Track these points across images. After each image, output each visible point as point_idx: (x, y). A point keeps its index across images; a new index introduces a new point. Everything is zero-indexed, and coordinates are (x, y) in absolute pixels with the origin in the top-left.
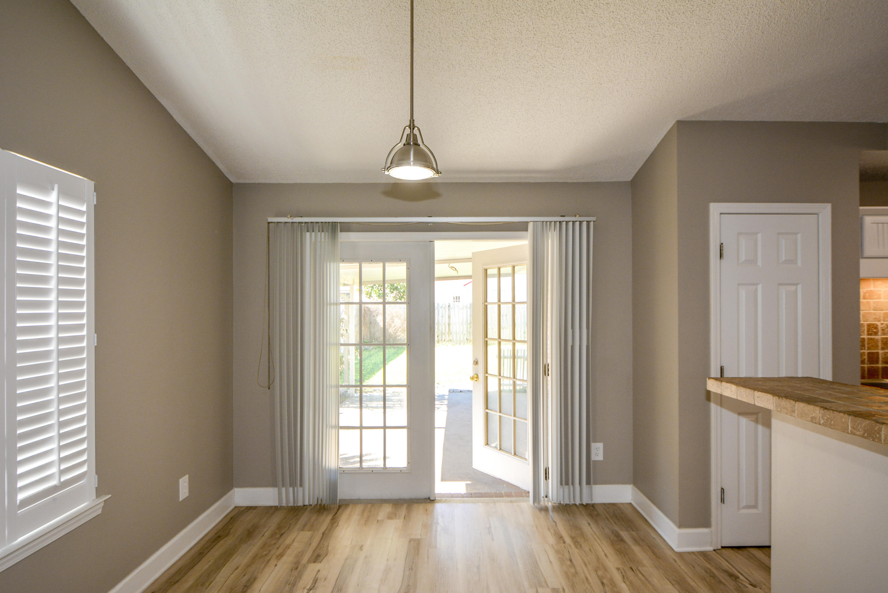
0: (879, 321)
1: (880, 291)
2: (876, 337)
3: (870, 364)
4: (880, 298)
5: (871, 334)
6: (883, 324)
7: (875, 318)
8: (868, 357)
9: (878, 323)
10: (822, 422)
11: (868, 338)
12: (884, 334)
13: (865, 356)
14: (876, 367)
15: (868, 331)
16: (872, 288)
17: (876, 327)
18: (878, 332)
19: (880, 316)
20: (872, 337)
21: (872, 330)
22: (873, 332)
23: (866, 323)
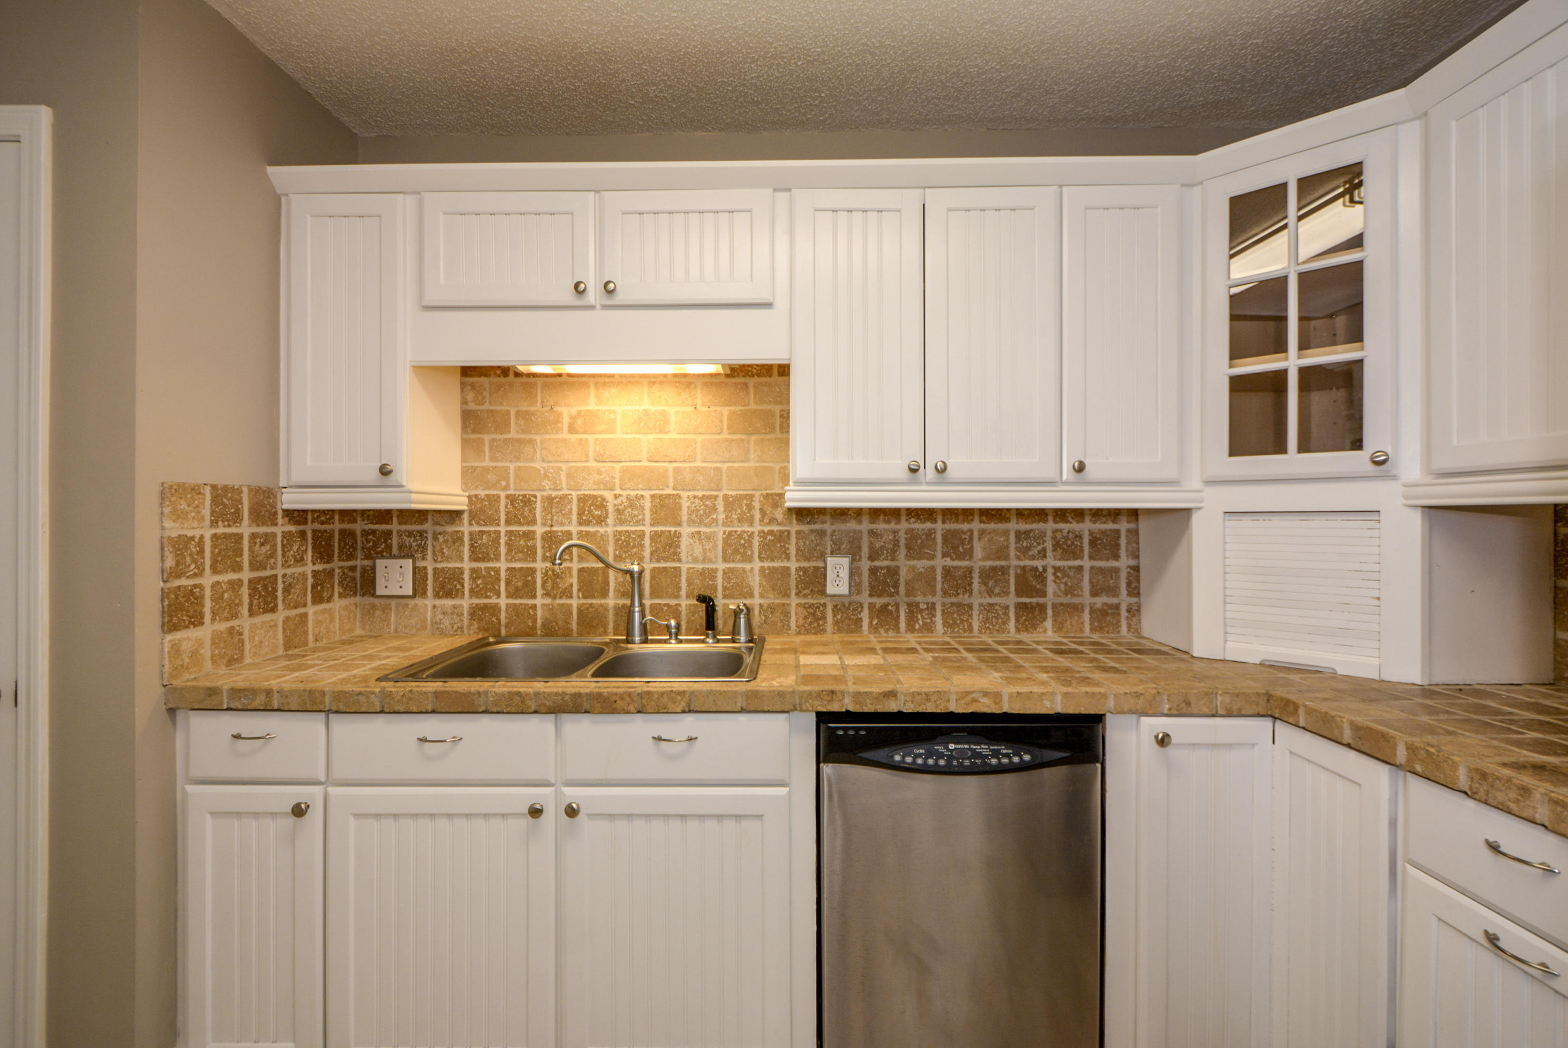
0: (612, 489)
1: (614, 412)
2: (601, 530)
3: (585, 597)
4: (613, 431)
5: (588, 523)
6: (620, 495)
7: (600, 482)
8: (580, 581)
9: (608, 495)
12: (621, 522)
13: (571, 576)
14: (602, 605)
15: (580, 514)
16: (592, 405)
17: (601, 504)
18: (606, 517)
19: (614, 478)
20: (591, 529)
21: (590, 511)
22: (594, 518)
23: (574, 495)
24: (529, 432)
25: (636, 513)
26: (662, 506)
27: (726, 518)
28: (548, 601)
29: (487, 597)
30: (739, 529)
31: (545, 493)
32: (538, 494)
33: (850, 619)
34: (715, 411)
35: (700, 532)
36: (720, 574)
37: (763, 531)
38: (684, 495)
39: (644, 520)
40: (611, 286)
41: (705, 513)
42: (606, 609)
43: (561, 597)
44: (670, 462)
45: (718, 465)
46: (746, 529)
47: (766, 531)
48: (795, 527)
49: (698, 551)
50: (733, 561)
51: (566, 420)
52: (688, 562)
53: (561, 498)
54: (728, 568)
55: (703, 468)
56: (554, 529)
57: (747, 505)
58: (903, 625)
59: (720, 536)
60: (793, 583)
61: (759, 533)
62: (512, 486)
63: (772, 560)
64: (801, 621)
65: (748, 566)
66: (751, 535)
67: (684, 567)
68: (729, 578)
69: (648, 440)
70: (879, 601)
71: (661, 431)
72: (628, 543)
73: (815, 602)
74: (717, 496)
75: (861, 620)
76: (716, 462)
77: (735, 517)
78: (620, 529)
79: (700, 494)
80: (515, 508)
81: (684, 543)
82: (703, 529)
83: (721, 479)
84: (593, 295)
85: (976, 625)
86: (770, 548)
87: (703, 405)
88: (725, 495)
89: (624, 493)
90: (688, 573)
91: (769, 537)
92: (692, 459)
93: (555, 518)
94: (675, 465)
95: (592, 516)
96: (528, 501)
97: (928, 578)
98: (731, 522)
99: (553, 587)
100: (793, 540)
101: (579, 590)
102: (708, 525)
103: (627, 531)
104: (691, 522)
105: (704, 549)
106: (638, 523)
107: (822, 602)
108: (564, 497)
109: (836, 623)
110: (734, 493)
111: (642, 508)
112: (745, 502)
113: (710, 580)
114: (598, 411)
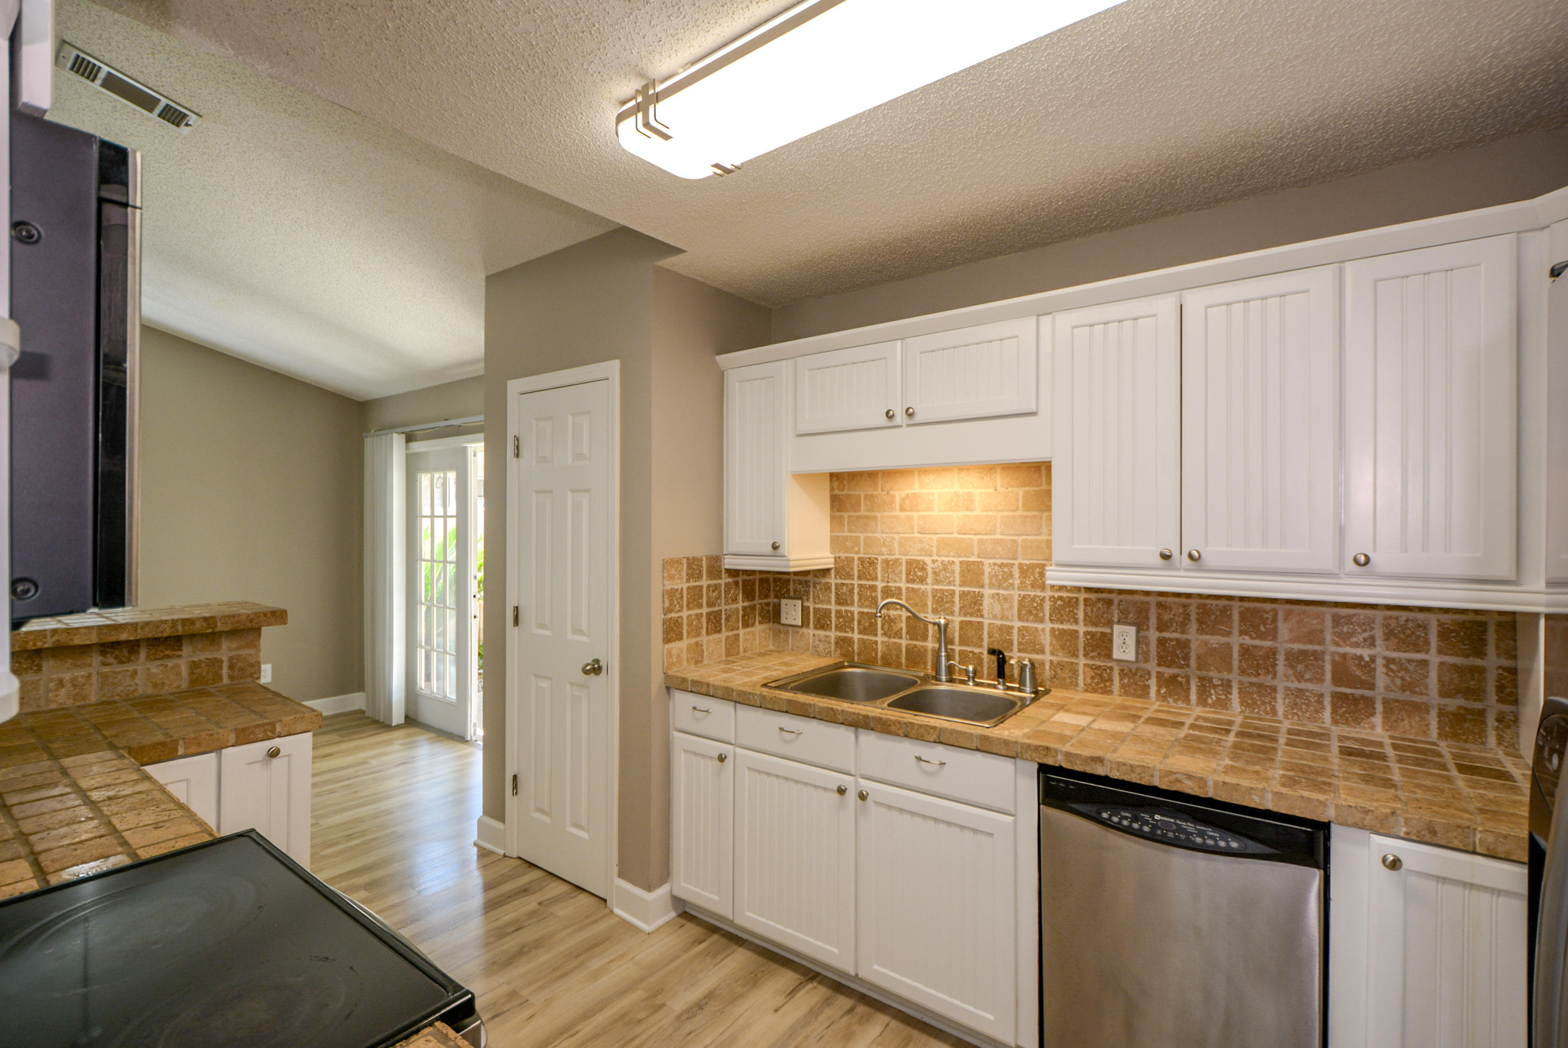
0: (930, 555)
1: (932, 494)
2: (923, 587)
3: (911, 639)
4: (931, 509)
5: (913, 581)
6: (937, 560)
7: (922, 550)
8: (907, 626)
9: (928, 560)
11: (908, 588)
12: (937, 582)
13: (901, 621)
14: (923, 647)
15: (908, 574)
16: (916, 489)
17: (923, 567)
18: (926, 578)
19: (932, 547)
20: (915, 586)
21: (915, 572)
22: (918, 577)
23: (904, 559)
24: (873, 511)
25: (948, 575)
26: (969, 571)
27: (1022, 583)
28: (886, 639)
29: (846, 632)
30: (1032, 594)
31: (884, 557)
32: (879, 558)
33: (1136, 685)
34: (1012, 492)
35: (998, 594)
36: (1015, 631)
37: (1053, 597)
38: (987, 562)
39: (954, 581)
40: (911, 410)
41: (1003, 578)
42: (926, 650)
43: (894, 637)
44: (975, 534)
45: (1014, 538)
46: (1039, 594)
47: (1056, 596)
48: (1082, 595)
49: (997, 610)
50: (1027, 621)
51: (898, 501)
52: (989, 618)
53: (894, 561)
54: (1023, 627)
55: (1001, 540)
56: (890, 584)
57: (1039, 573)
58: (1193, 697)
59: (1016, 598)
60: (1081, 646)
61: (1050, 598)
62: (862, 551)
63: (1062, 623)
64: (1089, 681)
65: (1040, 626)
66: (1043, 599)
67: (986, 622)
68: (1024, 636)
69: (958, 516)
70: (1168, 672)
71: (968, 509)
72: (942, 599)
73: (1102, 664)
74: (1013, 564)
75: (1148, 686)
76: (1012, 535)
77: (1028, 582)
78: (936, 587)
79: (999, 562)
80: (864, 567)
81: (986, 602)
82: (1001, 592)
83: (1016, 550)
84: (900, 418)
86: (1060, 612)
87: (1002, 486)
88: (1020, 564)
89: (940, 559)
90: (989, 627)
91: (1059, 602)
92: (992, 532)
93: (891, 576)
94: (979, 537)
95: (916, 576)
96: (872, 563)
97: (1224, 656)
98: (1025, 587)
99: (889, 629)
100: (1082, 606)
101: (907, 633)
102: (1007, 588)
103: (941, 590)
104: (991, 585)
105: (1003, 609)
106: (950, 583)
107: (1109, 665)
108: (896, 561)
109: (1123, 686)
110: (1028, 562)
111: (953, 572)
112: (1038, 570)
113: (1007, 635)
114: (921, 493)
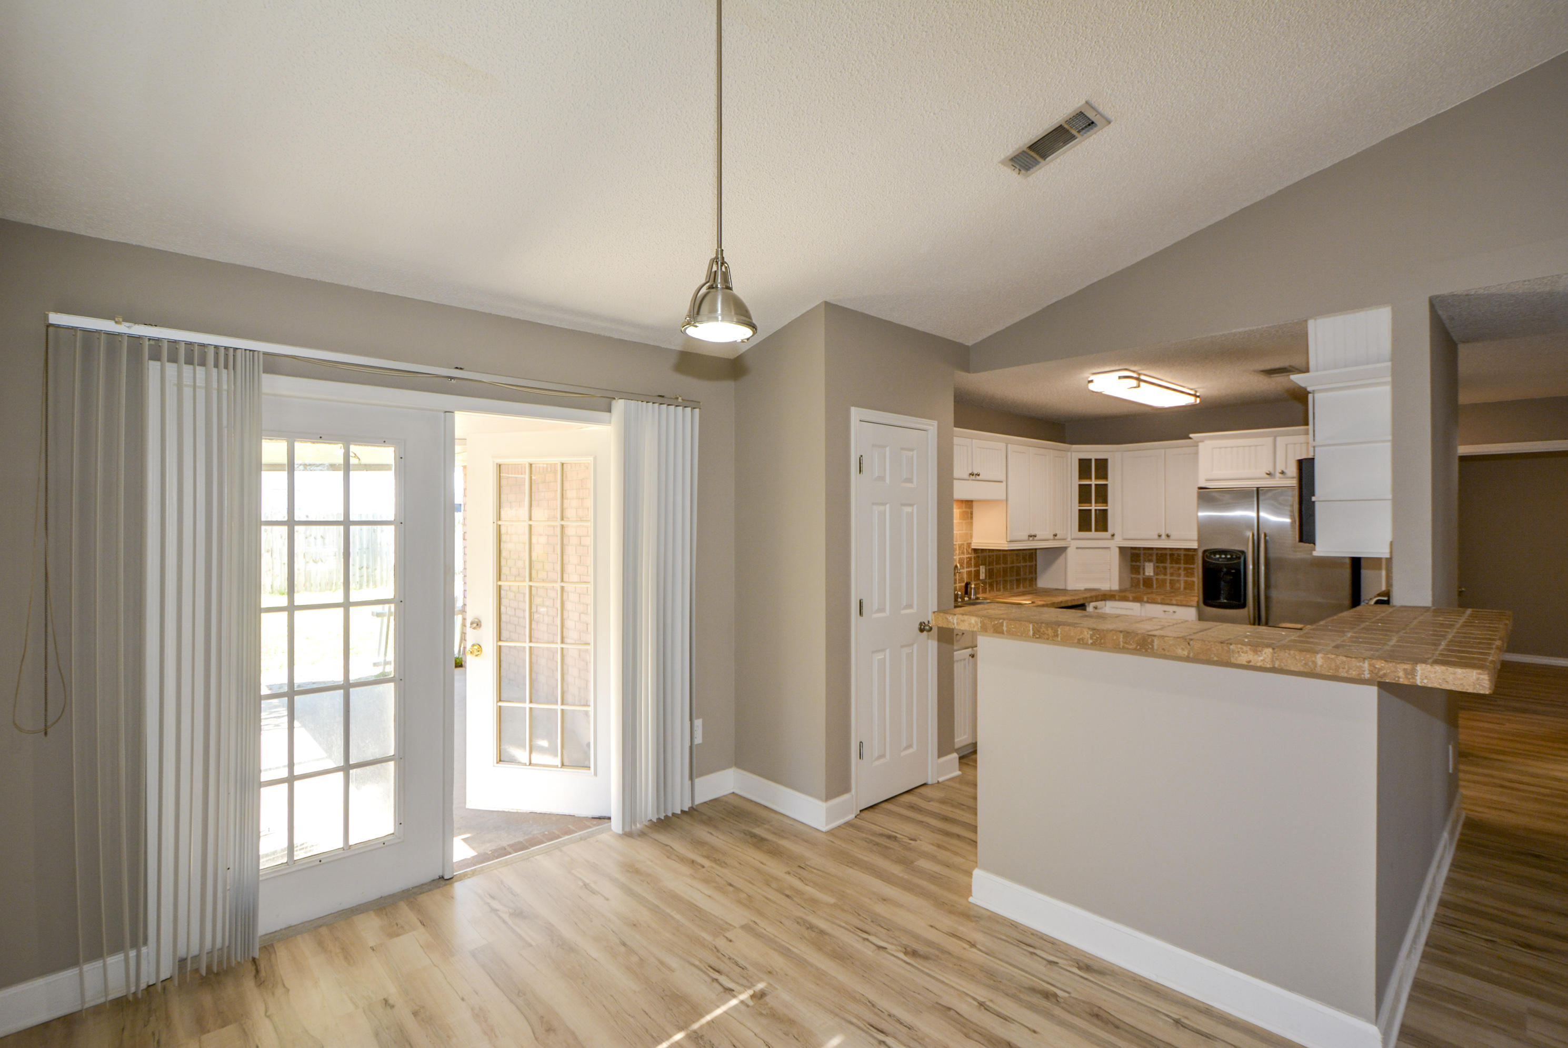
10: (1090, 641)
30: (962, 557)
37: (967, 557)
48: (973, 556)
66: (965, 559)
70: (990, 581)
85: (1009, 587)
100: (973, 560)
